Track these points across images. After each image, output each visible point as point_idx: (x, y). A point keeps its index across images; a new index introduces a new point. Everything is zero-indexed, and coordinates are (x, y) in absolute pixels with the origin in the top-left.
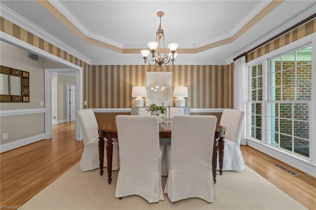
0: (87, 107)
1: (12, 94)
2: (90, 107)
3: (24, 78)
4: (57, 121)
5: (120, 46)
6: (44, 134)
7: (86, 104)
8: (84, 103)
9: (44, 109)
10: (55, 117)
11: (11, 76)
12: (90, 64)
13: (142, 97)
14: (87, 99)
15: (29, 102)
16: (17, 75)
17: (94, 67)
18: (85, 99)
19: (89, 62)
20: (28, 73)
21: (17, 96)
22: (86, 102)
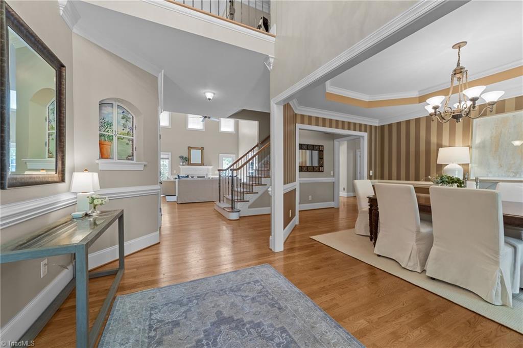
0: (373, 177)
1: (313, 165)
2: (377, 177)
3: (320, 151)
4: (346, 193)
5: (415, 94)
6: (333, 202)
7: (371, 174)
8: (369, 173)
9: (333, 178)
10: (344, 189)
11: (313, 151)
12: (377, 125)
13: (459, 164)
14: (373, 168)
15: (323, 171)
16: (316, 150)
17: (382, 127)
18: (370, 168)
19: (376, 123)
20: (323, 146)
21: (316, 167)
22: (371, 172)
